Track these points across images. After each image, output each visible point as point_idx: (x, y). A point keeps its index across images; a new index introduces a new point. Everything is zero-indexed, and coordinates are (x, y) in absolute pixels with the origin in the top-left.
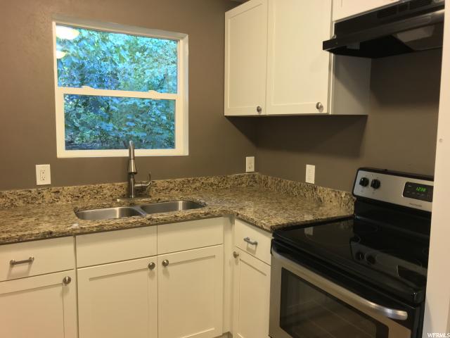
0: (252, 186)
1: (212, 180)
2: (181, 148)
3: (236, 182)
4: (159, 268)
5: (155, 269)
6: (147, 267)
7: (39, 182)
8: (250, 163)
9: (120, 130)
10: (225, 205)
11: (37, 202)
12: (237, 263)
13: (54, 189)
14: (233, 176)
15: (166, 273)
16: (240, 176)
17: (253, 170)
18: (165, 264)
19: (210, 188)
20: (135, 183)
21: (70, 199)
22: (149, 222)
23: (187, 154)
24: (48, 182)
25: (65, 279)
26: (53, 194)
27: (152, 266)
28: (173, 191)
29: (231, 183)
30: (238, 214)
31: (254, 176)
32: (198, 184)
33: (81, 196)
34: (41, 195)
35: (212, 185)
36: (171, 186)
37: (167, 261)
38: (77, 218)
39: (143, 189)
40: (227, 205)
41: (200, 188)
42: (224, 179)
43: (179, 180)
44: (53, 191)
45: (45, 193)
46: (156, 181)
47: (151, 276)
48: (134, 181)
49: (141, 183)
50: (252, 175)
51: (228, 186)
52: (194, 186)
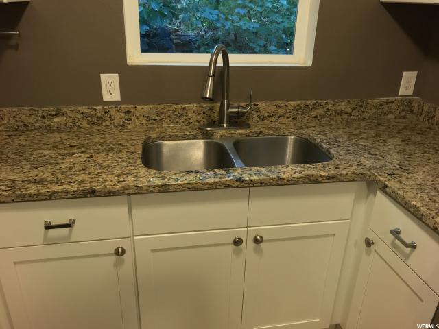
0: (404, 117)
1: (342, 106)
2: (301, 55)
3: (379, 111)
4: (248, 245)
5: (243, 246)
6: (231, 241)
7: (106, 98)
8: (408, 82)
9: (227, 19)
10: (364, 161)
11: (104, 124)
12: (368, 253)
13: (124, 107)
14: (377, 101)
15: (258, 252)
16: (387, 102)
17: (410, 92)
18: (257, 241)
19: (338, 117)
20: (229, 106)
21: (144, 122)
22: (237, 184)
23: (309, 64)
24: (117, 97)
25: (117, 249)
26: (123, 115)
27: (238, 242)
28: (283, 120)
29: (371, 112)
30: (386, 186)
31: (410, 102)
32: (320, 111)
33: (158, 118)
34: (108, 114)
35: (341, 113)
36: (281, 111)
37: (261, 237)
38: (139, 162)
39: (239, 115)
40: (367, 162)
41: (322, 116)
42: (361, 106)
43: (292, 103)
44: (123, 110)
45: (112, 112)
46: (260, 104)
47: (237, 253)
48: (228, 103)
49: (238, 107)
50: (407, 102)
51: (366, 116)
52: (313, 113)
